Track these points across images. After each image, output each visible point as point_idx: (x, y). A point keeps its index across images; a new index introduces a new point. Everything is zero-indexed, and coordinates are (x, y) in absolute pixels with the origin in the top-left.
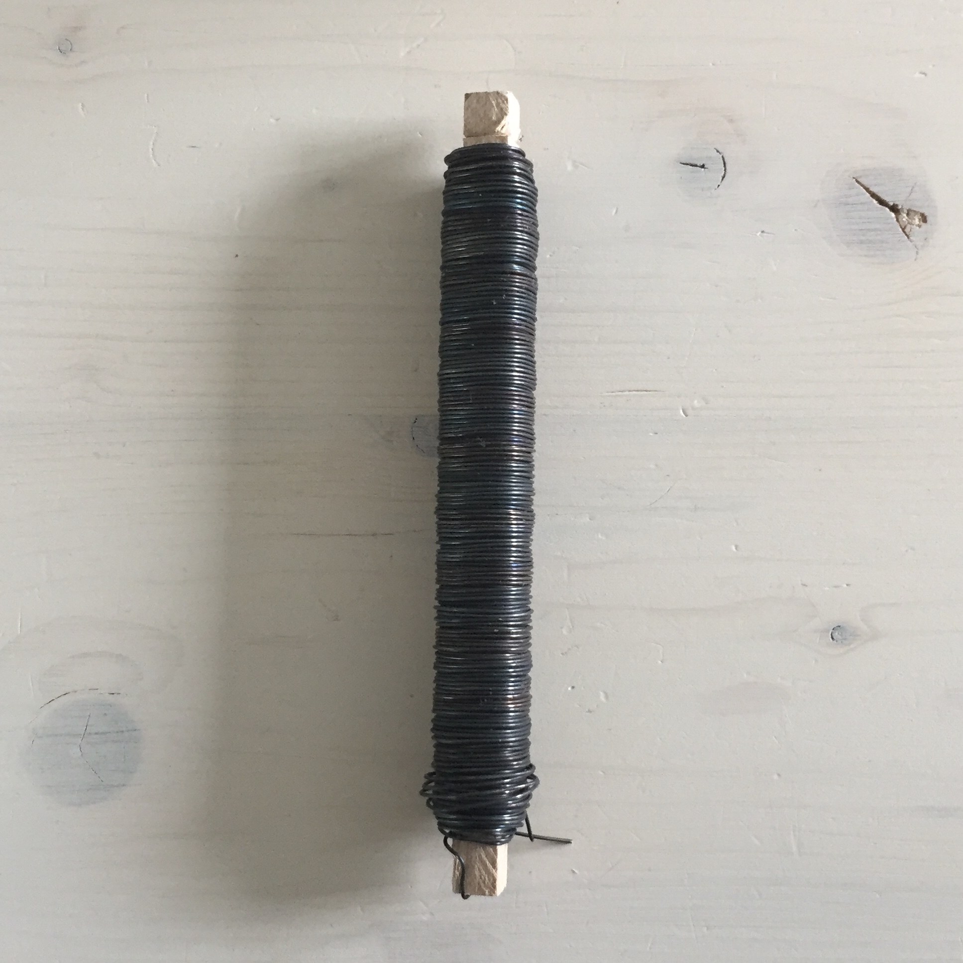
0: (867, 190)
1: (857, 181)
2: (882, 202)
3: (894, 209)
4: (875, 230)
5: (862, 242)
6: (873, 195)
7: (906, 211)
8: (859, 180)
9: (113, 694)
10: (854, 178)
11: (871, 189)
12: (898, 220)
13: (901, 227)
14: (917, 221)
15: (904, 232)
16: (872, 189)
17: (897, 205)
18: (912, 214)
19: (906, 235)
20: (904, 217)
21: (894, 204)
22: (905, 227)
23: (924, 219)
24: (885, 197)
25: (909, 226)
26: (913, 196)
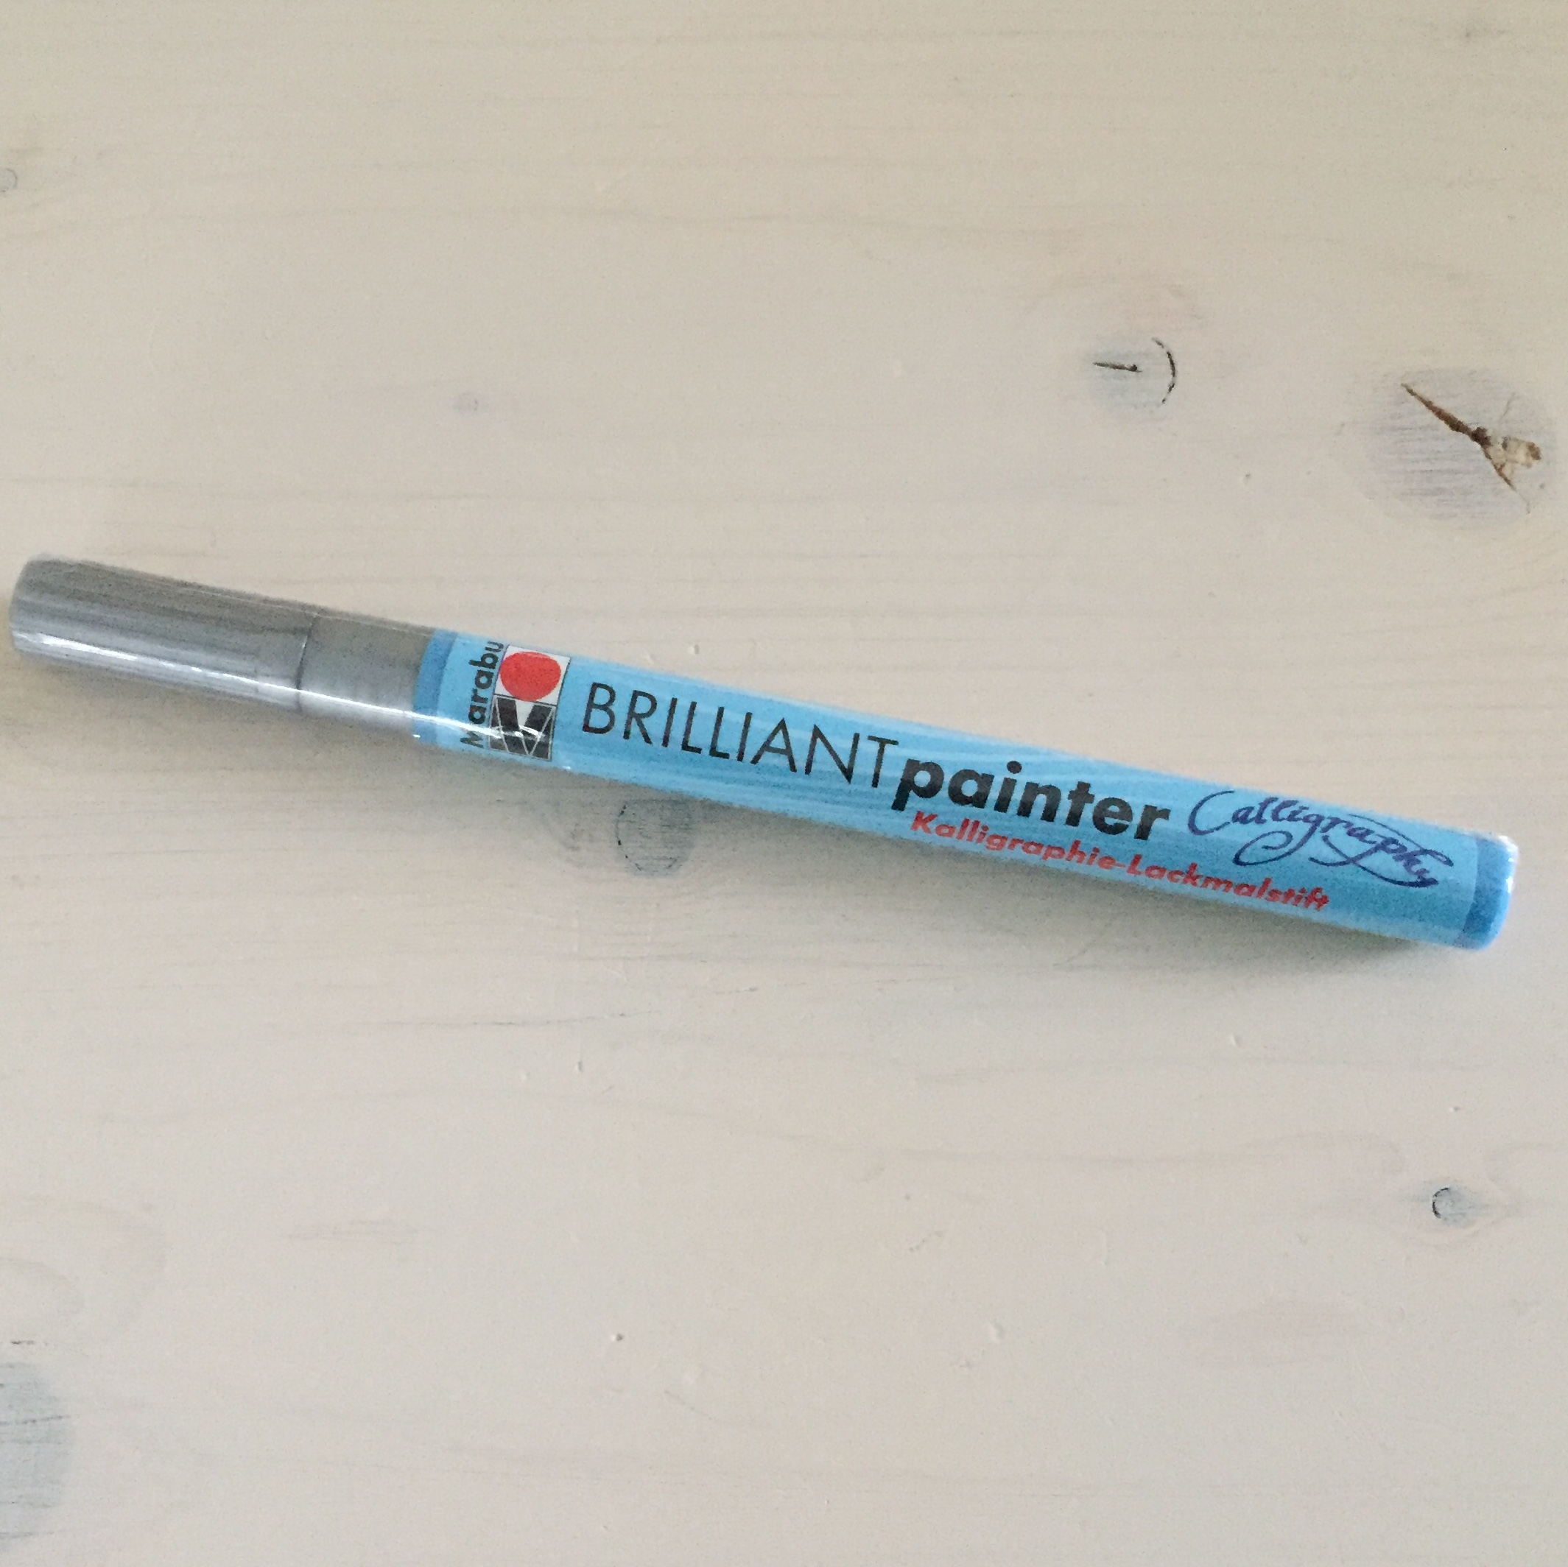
1: (1410, 392)
2: (1456, 426)
3: (1479, 437)
6: (1440, 414)
7: (1501, 441)
8: (1413, 389)
10: (1404, 385)
11: (1436, 404)
12: (1488, 456)
13: (1495, 467)
14: (1521, 455)
15: (1501, 475)
16: (1438, 403)
17: (1485, 429)
18: (1512, 444)
19: (1506, 480)
20: (1496, 450)
21: (1479, 429)
22: (1502, 466)
23: (1534, 452)
24: (1462, 417)
25: (1507, 466)
26: (1511, 416)
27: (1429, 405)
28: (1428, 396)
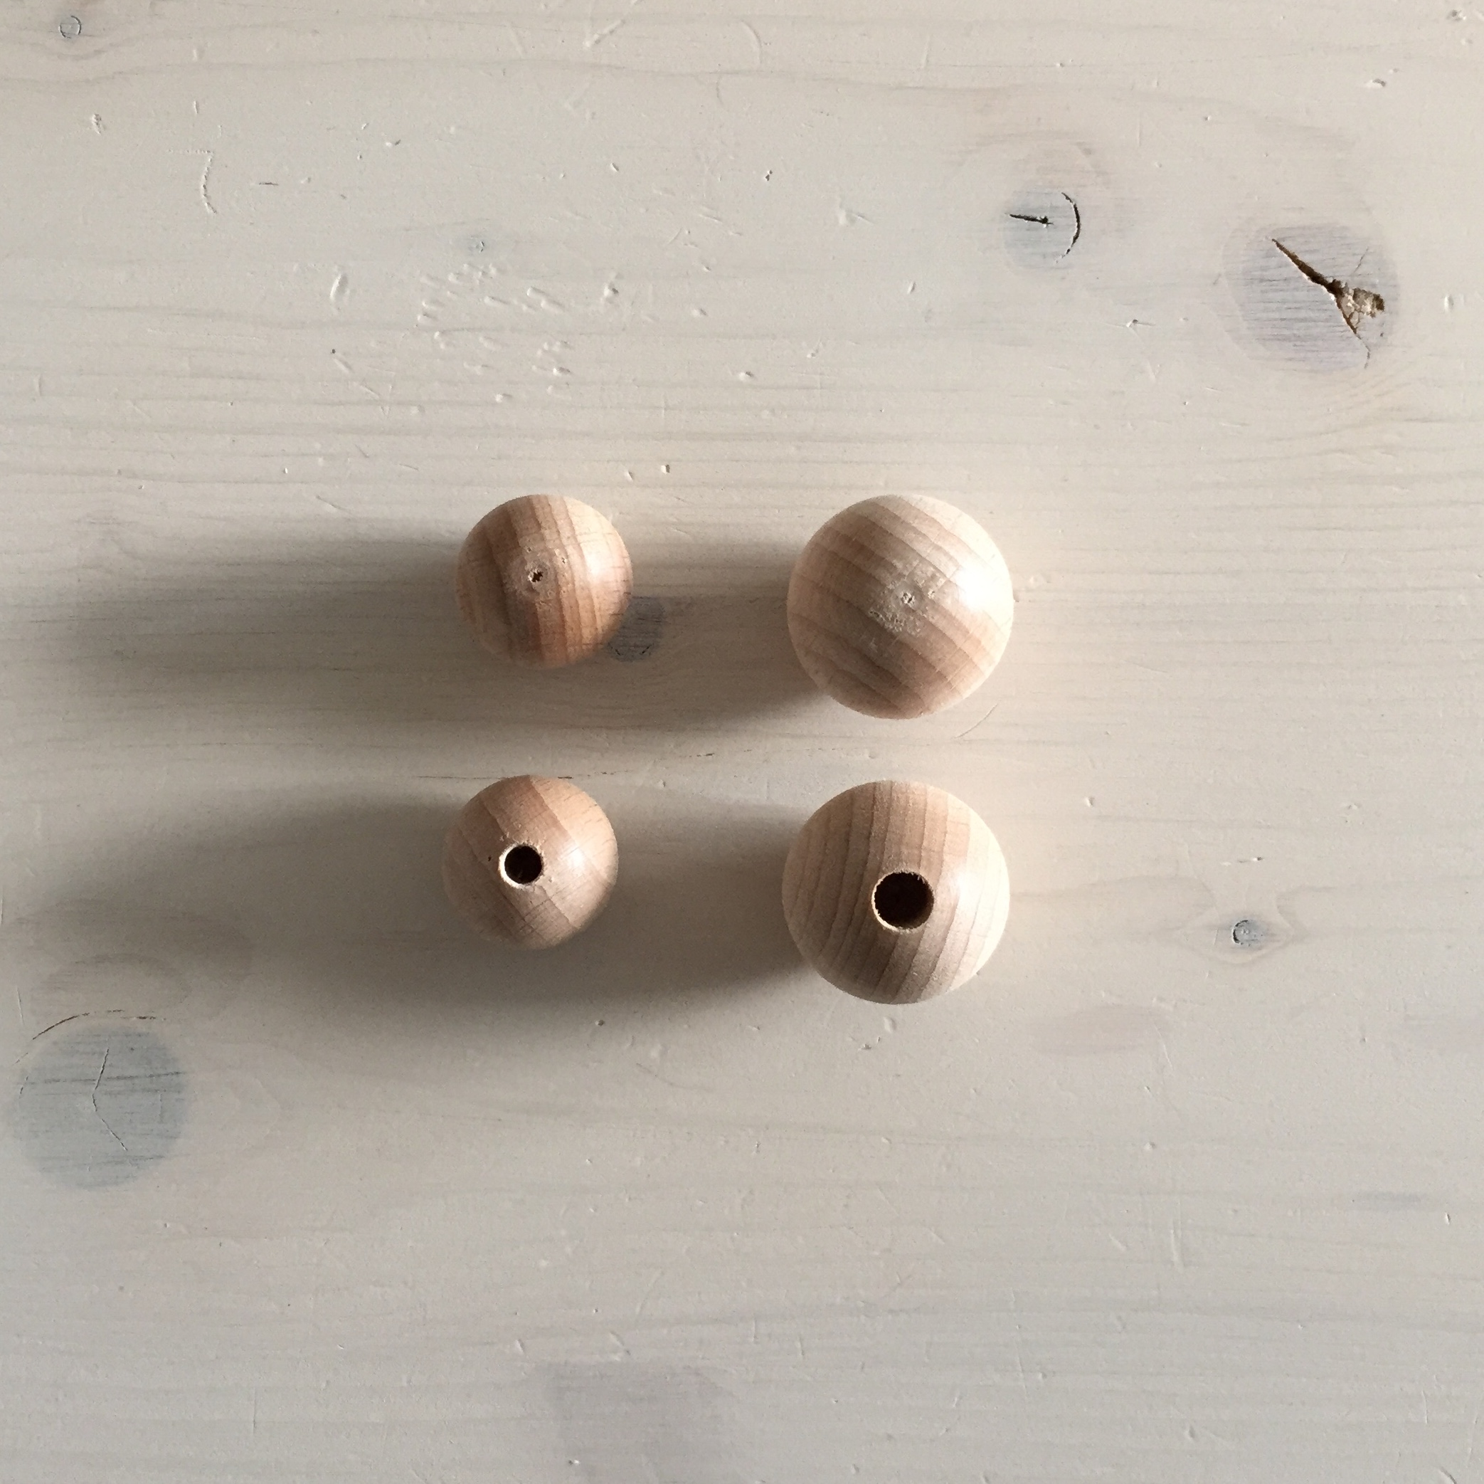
1: (1278, 245)
2: (1316, 278)
3: (1334, 288)
4: (1306, 320)
5: (1287, 339)
6: (1303, 267)
7: (1351, 291)
8: (1281, 243)
9: (144, 1018)
10: (1273, 240)
12: (1339, 306)
13: (1345, 316)
14: (1368, 308)
15: (1349, 323)
16: (1302, 258)
17: (1339, 283)
18: (1362, 296)
19: (1352, 327)
20: (1349, 301)
21: (1334, 281)
22: (1351, 315)
23: (1379, 303)
24: (1318, 269)
25: (1356, 314)
26: (1364, 269)
27: (1294, 258)
28: (1292, 250)
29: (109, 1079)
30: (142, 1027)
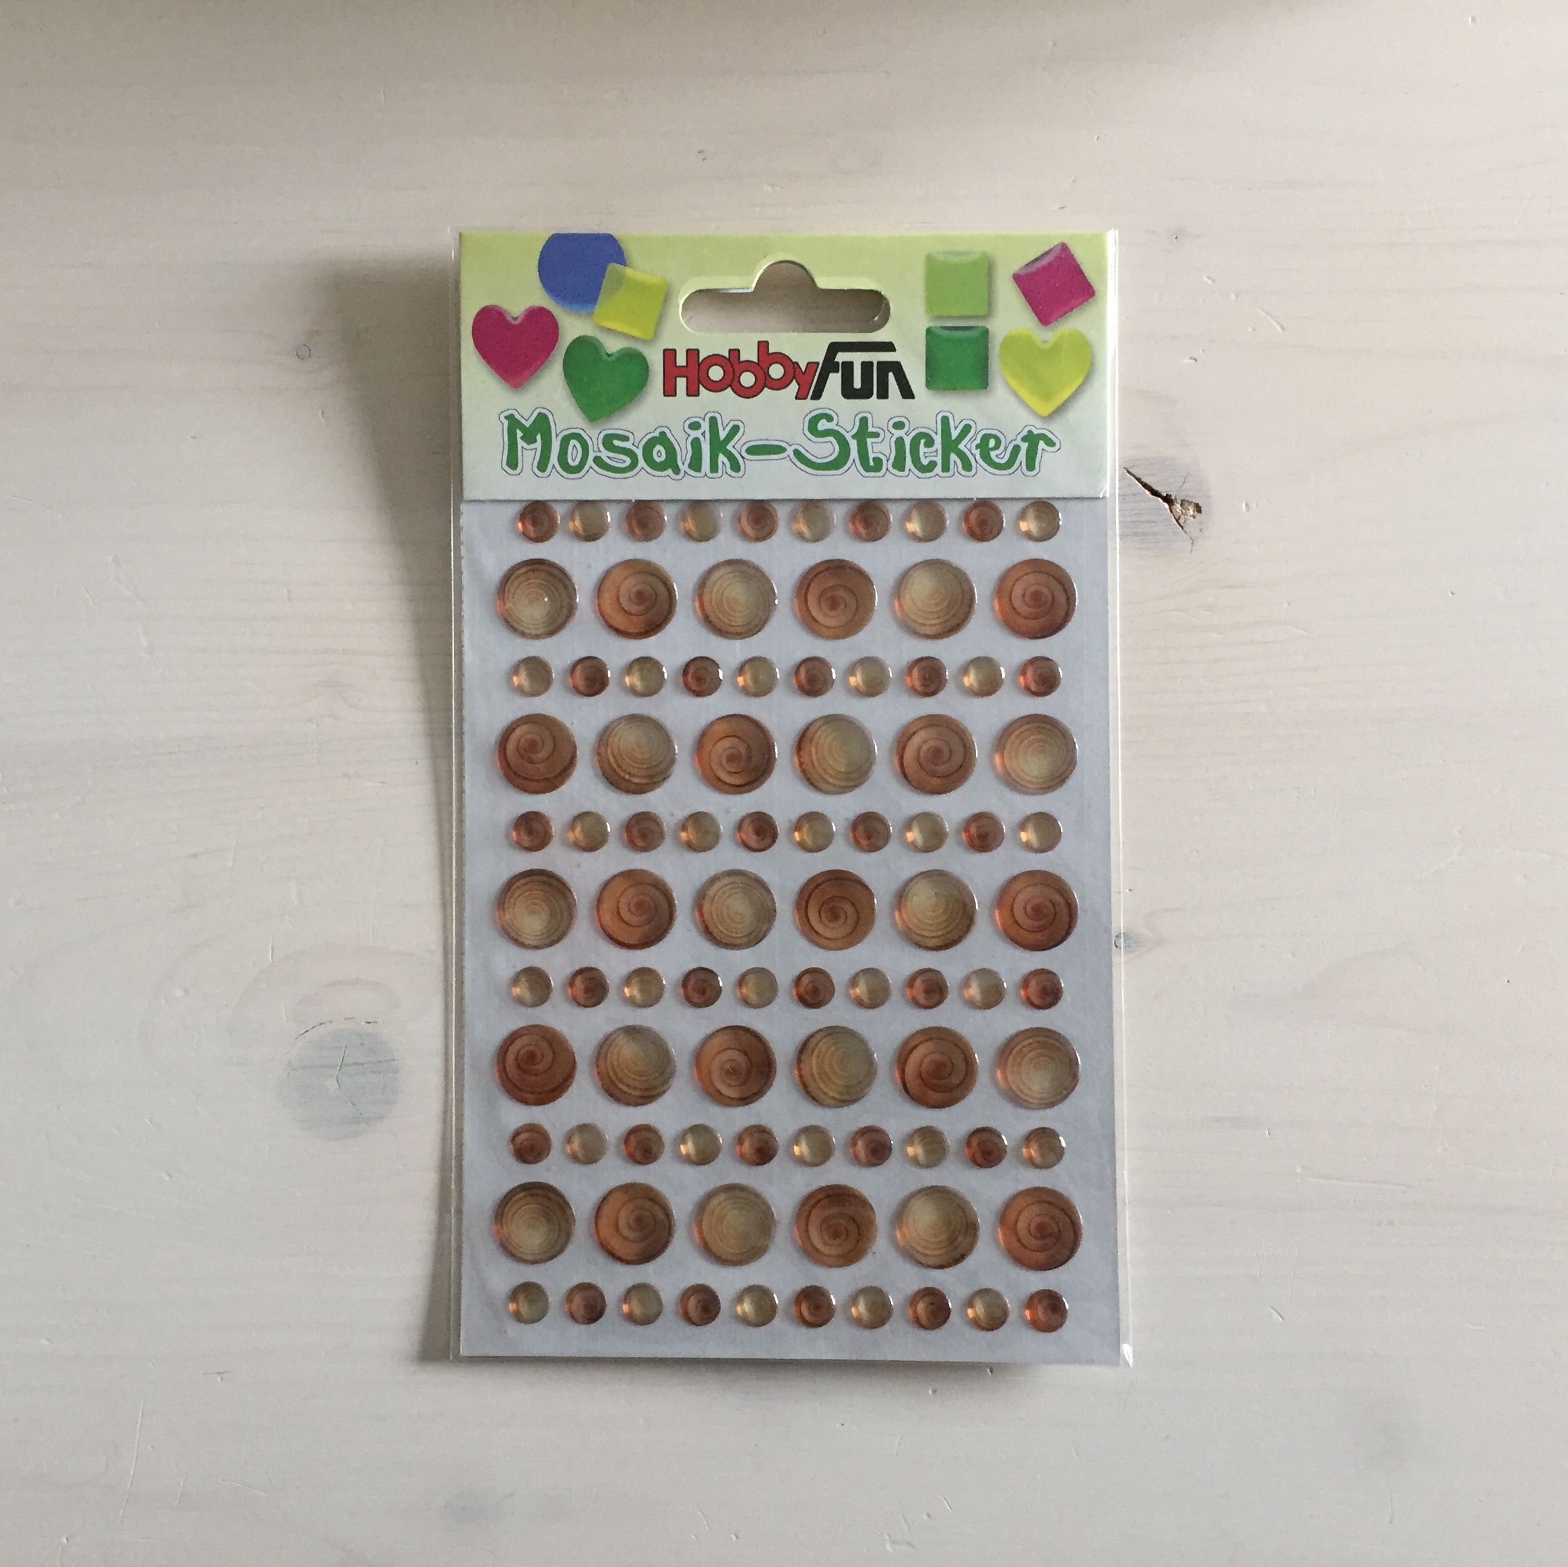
0: (1139, 480)
1: (1129, 472)
2: (1155, 493)
3: (1168, 499)
4: (1148, 522)
5: (1136, 534)
6: (1145, 486)
7: (1179, 502)
8: (1130, 470)
9: (370, 1023)
10: (1125, 468)
11: (1142, 480)
12: (1171, 511)
13: (1175, 518)
14: (1191, 512)
15: (1177, 521)
16: (1144, 480)
17: (1170, 495)
18: (1186, 504)
19: (1180, 526)
20: (1178, 508)
21: (1167, 495)
22: (1179, 518)
23: (1198, 509)
24: (1156, 488)
25: (1183, 517)
26: (1186, 486)
28: (1137, 476)
29: (349, 1065)
30: (369, 1028)
